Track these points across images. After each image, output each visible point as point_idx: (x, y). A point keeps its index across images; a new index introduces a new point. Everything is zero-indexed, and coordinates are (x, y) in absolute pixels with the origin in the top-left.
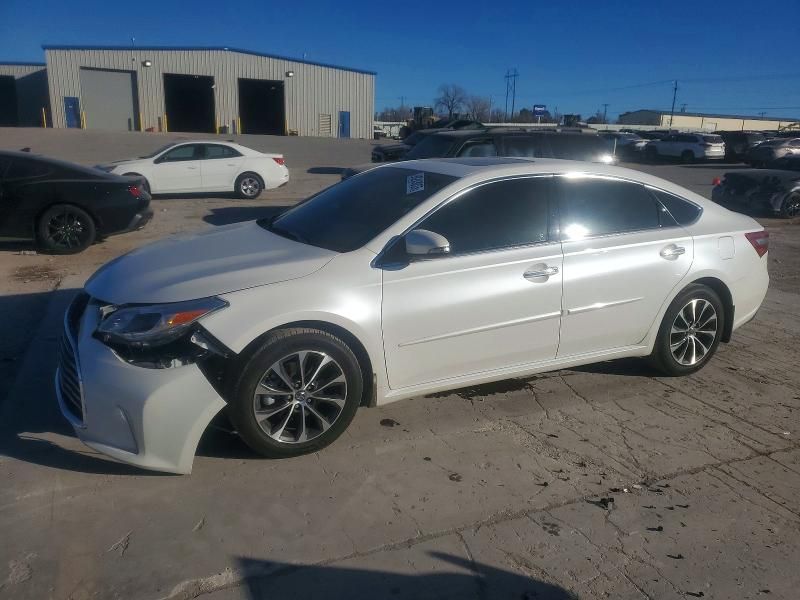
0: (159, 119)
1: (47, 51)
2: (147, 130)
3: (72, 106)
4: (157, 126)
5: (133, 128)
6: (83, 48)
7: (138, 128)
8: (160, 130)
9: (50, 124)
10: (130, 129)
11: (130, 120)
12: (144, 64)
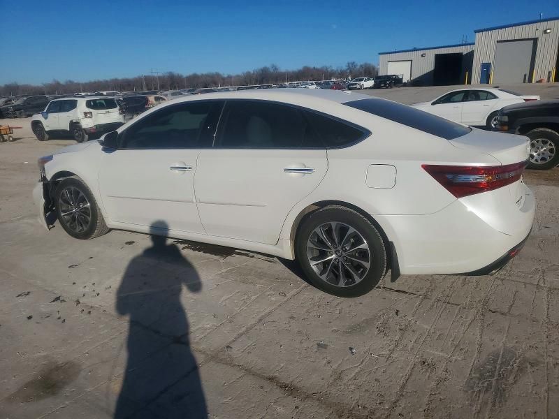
0: (550, 72)
1: (477, 34)
2: (537, 82)
3: (486, 68)
4: (546, 79)
5: (527, 81)
6: (501, 28)
7: (530, 81)
8: (548, 81)
9: (469, 83)
10: (524, 82)
11: (525, 75)
12: (545, 32)
